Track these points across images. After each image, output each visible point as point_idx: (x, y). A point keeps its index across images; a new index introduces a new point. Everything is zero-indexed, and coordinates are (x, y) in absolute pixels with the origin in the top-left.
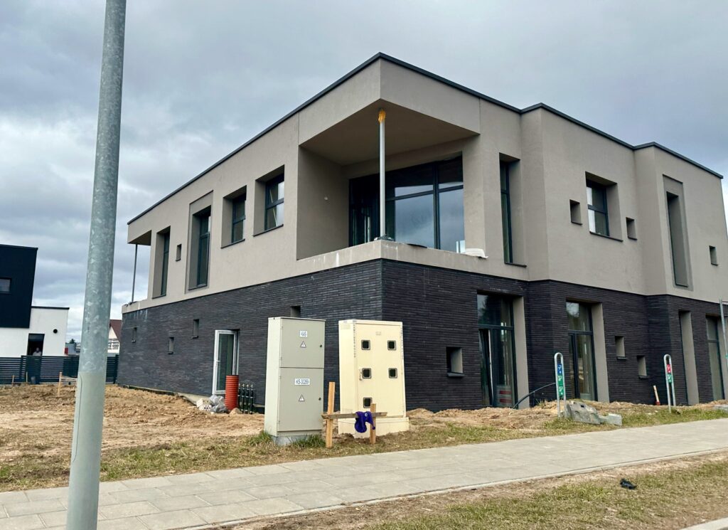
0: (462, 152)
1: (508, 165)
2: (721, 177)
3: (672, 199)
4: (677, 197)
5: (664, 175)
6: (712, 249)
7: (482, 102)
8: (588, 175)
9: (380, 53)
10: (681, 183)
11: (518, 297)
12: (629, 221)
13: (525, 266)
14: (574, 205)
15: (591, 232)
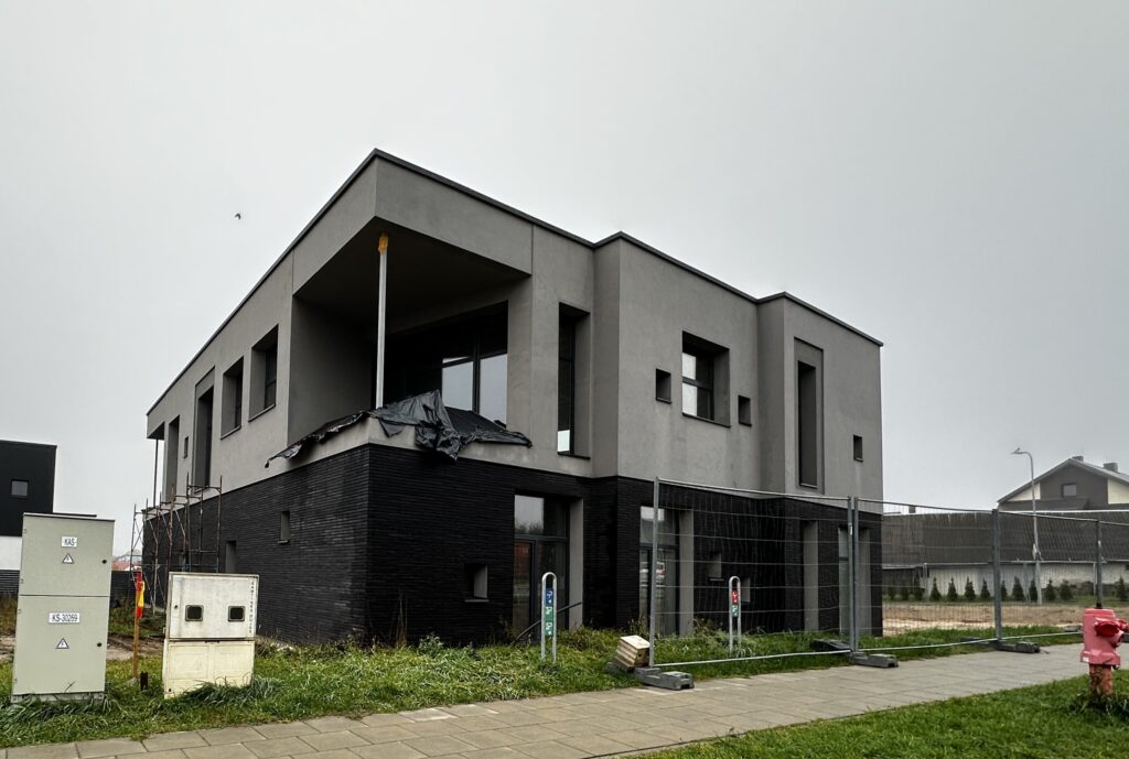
0: (507, 301)
1: (571, 320)
2: (879, 345)
3: (806, 372)
4: (813, 369)
5: (796, 338)
6: (857, 440)
7: (537, 231)
8: (685, 335)
9: (376, 150)
10: (822, 350)
11: (575, 500)
12: (743, 401)
13: (588, 459)
14: (662, 378)
15: (684, 415)
